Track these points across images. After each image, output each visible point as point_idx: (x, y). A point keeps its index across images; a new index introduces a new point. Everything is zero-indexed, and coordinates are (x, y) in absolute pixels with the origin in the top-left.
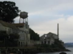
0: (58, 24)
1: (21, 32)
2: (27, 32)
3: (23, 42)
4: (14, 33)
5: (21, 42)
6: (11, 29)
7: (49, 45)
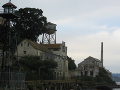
0: (102, 43)
1: (58, 57)
2: (64, 58)
3: (59, 73)
4: (47, 58)
5: (57, 72)
6: (44, 53)
7: (92, 77)
